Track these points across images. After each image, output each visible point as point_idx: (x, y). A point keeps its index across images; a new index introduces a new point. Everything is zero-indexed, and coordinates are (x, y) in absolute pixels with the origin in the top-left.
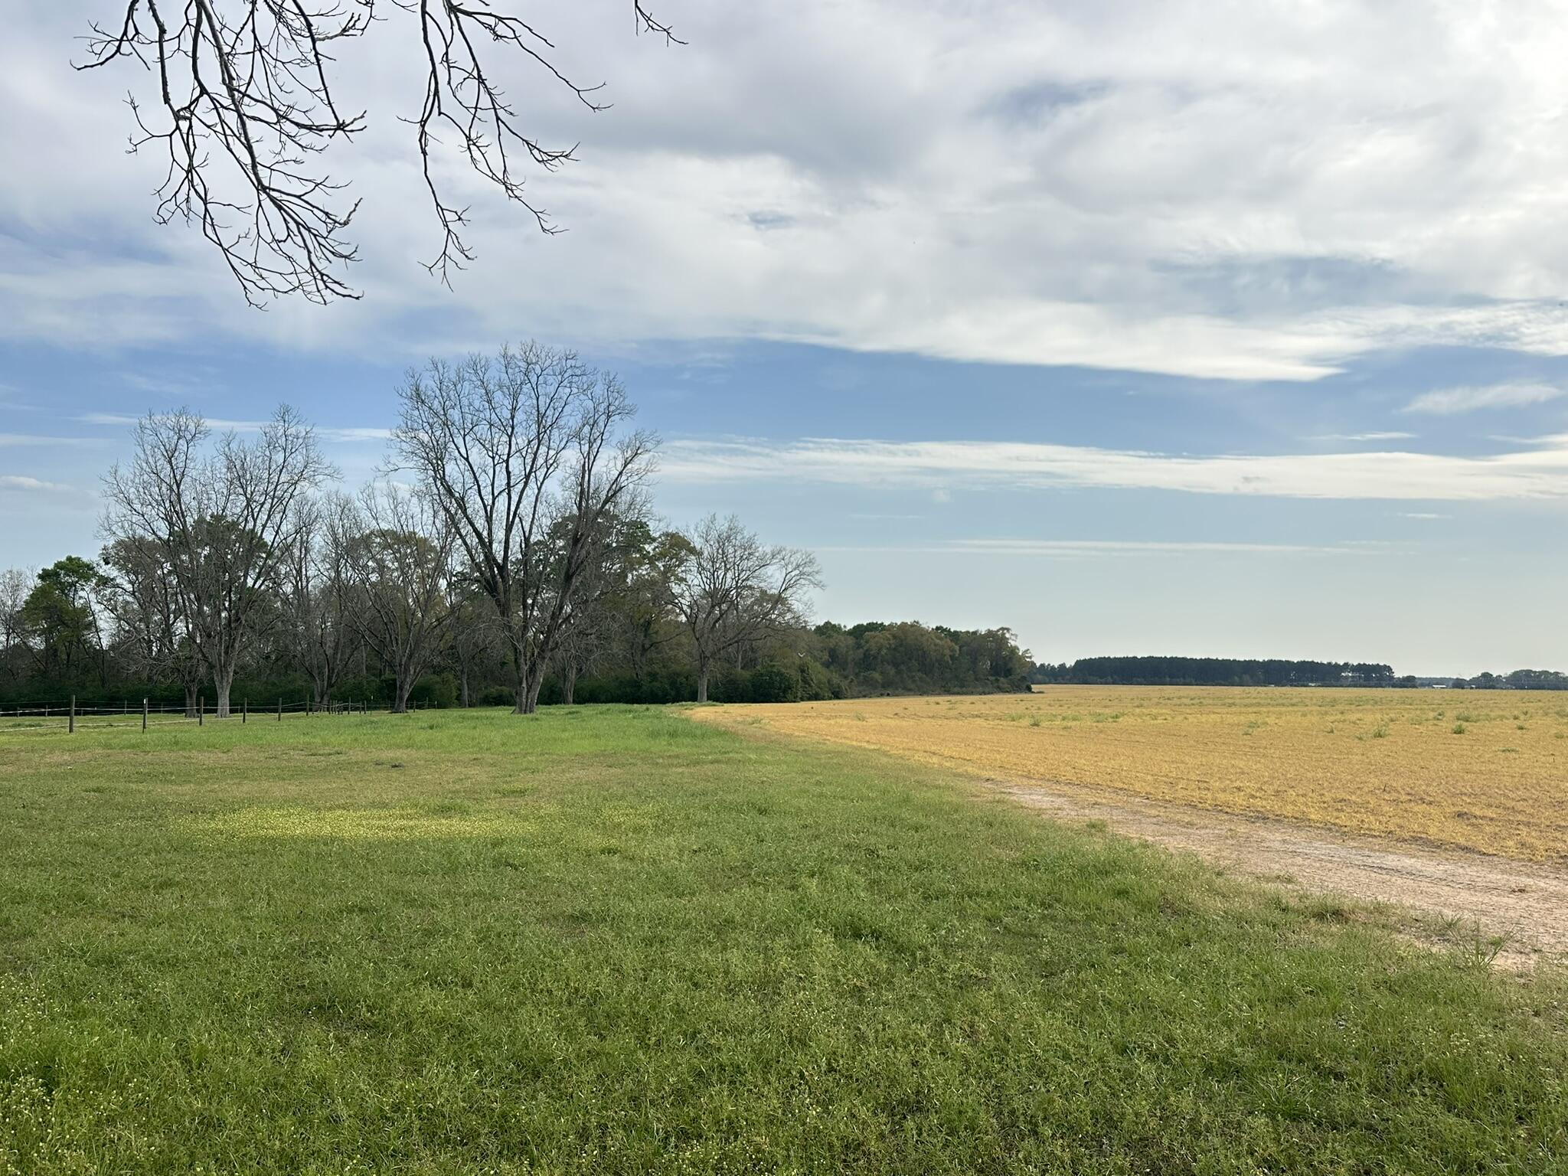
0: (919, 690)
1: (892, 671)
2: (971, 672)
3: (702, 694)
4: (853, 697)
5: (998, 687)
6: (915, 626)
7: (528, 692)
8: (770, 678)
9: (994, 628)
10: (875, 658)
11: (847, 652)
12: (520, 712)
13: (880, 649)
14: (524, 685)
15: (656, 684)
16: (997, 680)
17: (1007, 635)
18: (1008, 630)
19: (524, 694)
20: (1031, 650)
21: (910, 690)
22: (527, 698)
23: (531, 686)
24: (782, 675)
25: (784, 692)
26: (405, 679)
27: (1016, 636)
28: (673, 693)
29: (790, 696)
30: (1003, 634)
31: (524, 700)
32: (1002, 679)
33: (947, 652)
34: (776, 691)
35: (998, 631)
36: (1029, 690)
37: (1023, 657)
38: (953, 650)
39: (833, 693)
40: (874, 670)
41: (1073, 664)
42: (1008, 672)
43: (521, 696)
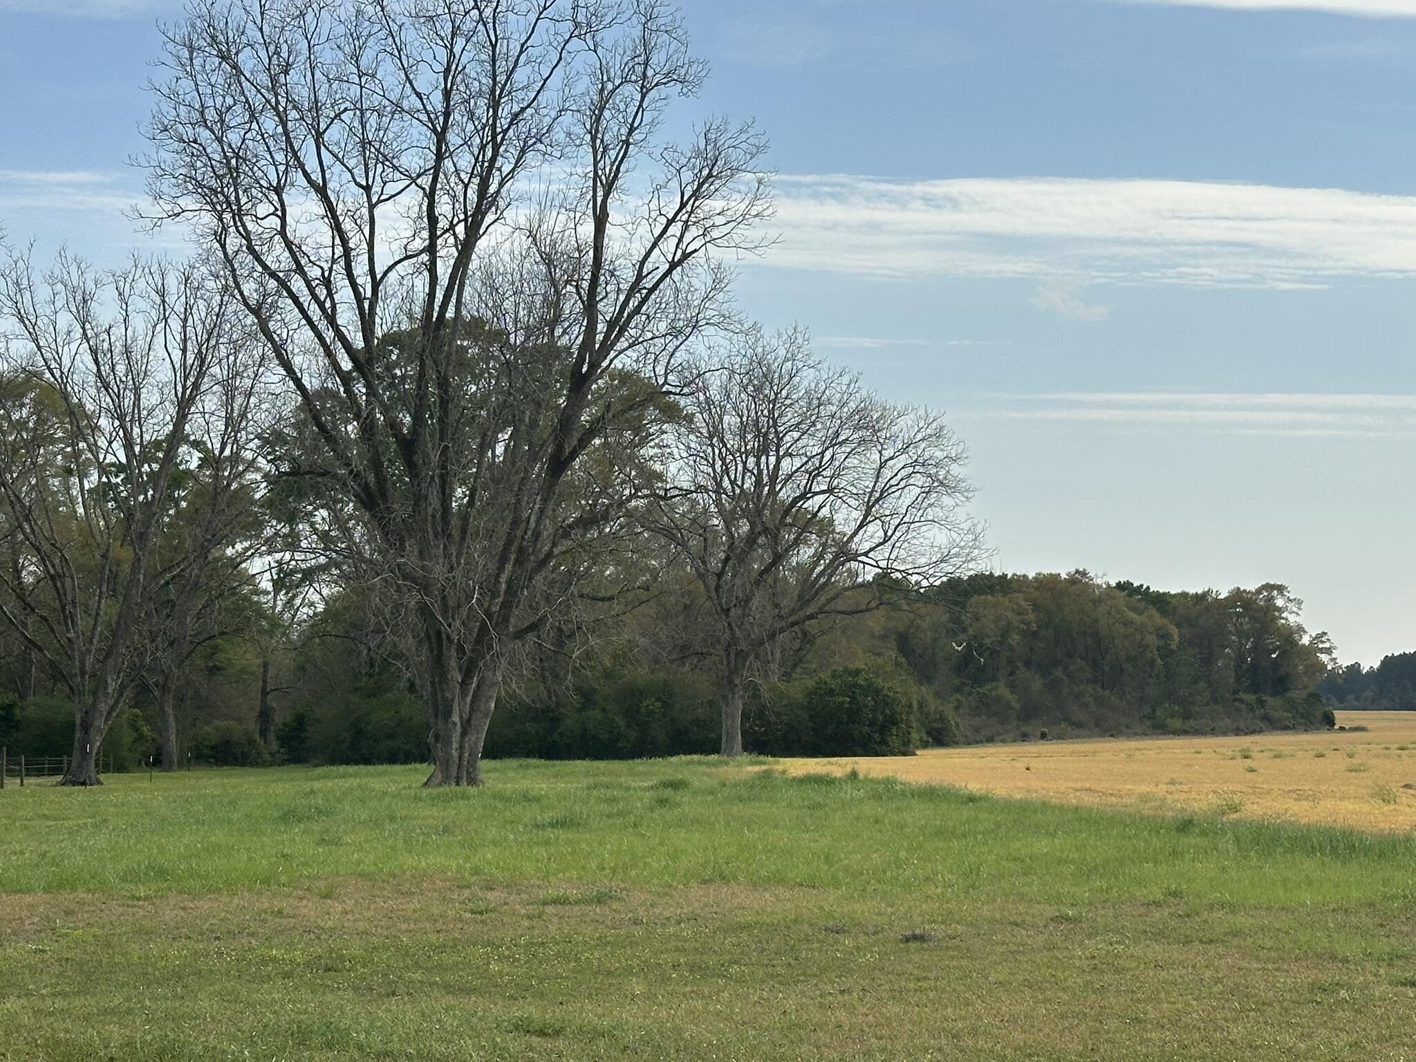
0: (1097, 724)
1: (1037, 684)
2: (1202, 684)
3: (731, 738)
4: (968, 743)
5: (1265, 718)
6: (1078, 580)
7: (464, 734)
8: (853, 698)
9: (1251, 586)
10: (994, 654)
11: (935, 640)
12: (446, 780)
13: (1004, 635)
14: (456, 718)
15: (596, 714)
16: (1261, 703)
17: (1280, 602)
18: (1281, 589)
19: (456, 737)
20: (1330, 636)
21: (1079, 725)
22: (461, 747)
23: (469, 720)
24: (877, 692)
25: (883, 729)
26: (94, 705)
27: (1299, 602)
28: (633, 735)
29: (894, 741)
30: (1270, 599)
31: (455, 754)
32: (1270, 700)
33: (1151, 639)
34: (866, 729)
35: (1259, 591)
36: (1329, 721)
37: (1312, 650)
38: (1165, 636)
39: (929, 733)
40: (994, 679)
41: (1376, 665)
42: (1281, 684)
43: (448, 743)
